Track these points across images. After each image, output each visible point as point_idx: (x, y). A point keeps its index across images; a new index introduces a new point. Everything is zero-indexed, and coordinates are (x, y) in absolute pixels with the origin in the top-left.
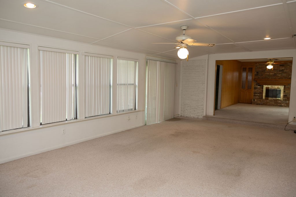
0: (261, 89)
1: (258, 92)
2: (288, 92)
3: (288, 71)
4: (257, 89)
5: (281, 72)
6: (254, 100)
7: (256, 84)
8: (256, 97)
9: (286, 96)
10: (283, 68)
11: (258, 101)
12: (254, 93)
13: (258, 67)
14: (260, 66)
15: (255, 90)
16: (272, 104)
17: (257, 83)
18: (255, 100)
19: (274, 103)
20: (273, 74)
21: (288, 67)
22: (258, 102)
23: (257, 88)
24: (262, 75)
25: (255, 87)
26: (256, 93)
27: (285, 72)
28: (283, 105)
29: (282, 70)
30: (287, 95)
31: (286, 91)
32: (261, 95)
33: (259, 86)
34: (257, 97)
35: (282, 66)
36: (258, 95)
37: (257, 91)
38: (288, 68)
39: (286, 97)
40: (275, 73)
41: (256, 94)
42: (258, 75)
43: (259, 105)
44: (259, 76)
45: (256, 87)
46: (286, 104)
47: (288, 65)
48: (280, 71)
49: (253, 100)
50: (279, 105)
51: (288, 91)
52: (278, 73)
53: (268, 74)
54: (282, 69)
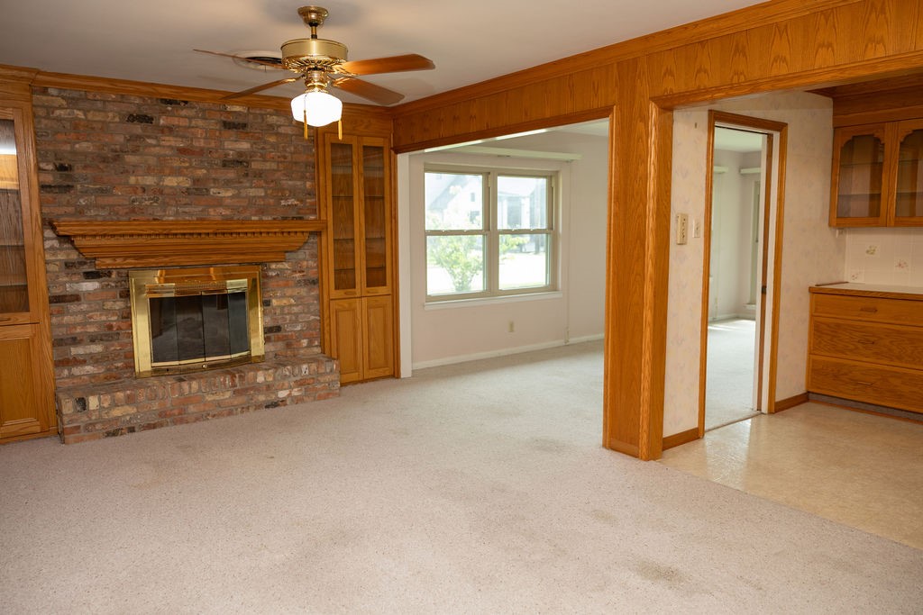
0: (109, 305)
1: (91, 329)
2: (285, 301)
3: (274, 166)
4: (73, 307)
5: (231, 174)
6: (82, 403)
7: (68, 265)
8: (76, 371)
9: (278, 329)
10: (245, 146)
11: (115, 404)
12: (58, 343)
13: (59, 119)
14: (81, 115)
15: (61, 313)
16: (219, 404)
17: (74, 256)
18: (93, 402)
19: (228, 395)
20: (186, 183)
21: (272, 139)
22: (117, 412)
23: (76, 298)
24: (102, 192)
25: (57, 291)
26: (75, 341)
27: (259, 174)
28: (282, 394)
29: (240, 162)
30: (280, 323)
31: (276, 297)
32: (115, 347)
33: (89, 276)
34: (89, 369)
35: (233, 132)
36: (97, 348)
37: (79, 318)
38: (273, 146)
39: (279, 339)
40: (196, 181)
41: (76, 351)
42: (69, 188)
43: (132, 430)
44: (82, 201)
45: (70, 288)
46: (300, 384)
47: (271, 126)
48: (225, 164)
49: (68, 407)
50: (262, 398)
51: (284, 296)
52: (215, 180)
53: (150, 181)
54: (241, 154)
